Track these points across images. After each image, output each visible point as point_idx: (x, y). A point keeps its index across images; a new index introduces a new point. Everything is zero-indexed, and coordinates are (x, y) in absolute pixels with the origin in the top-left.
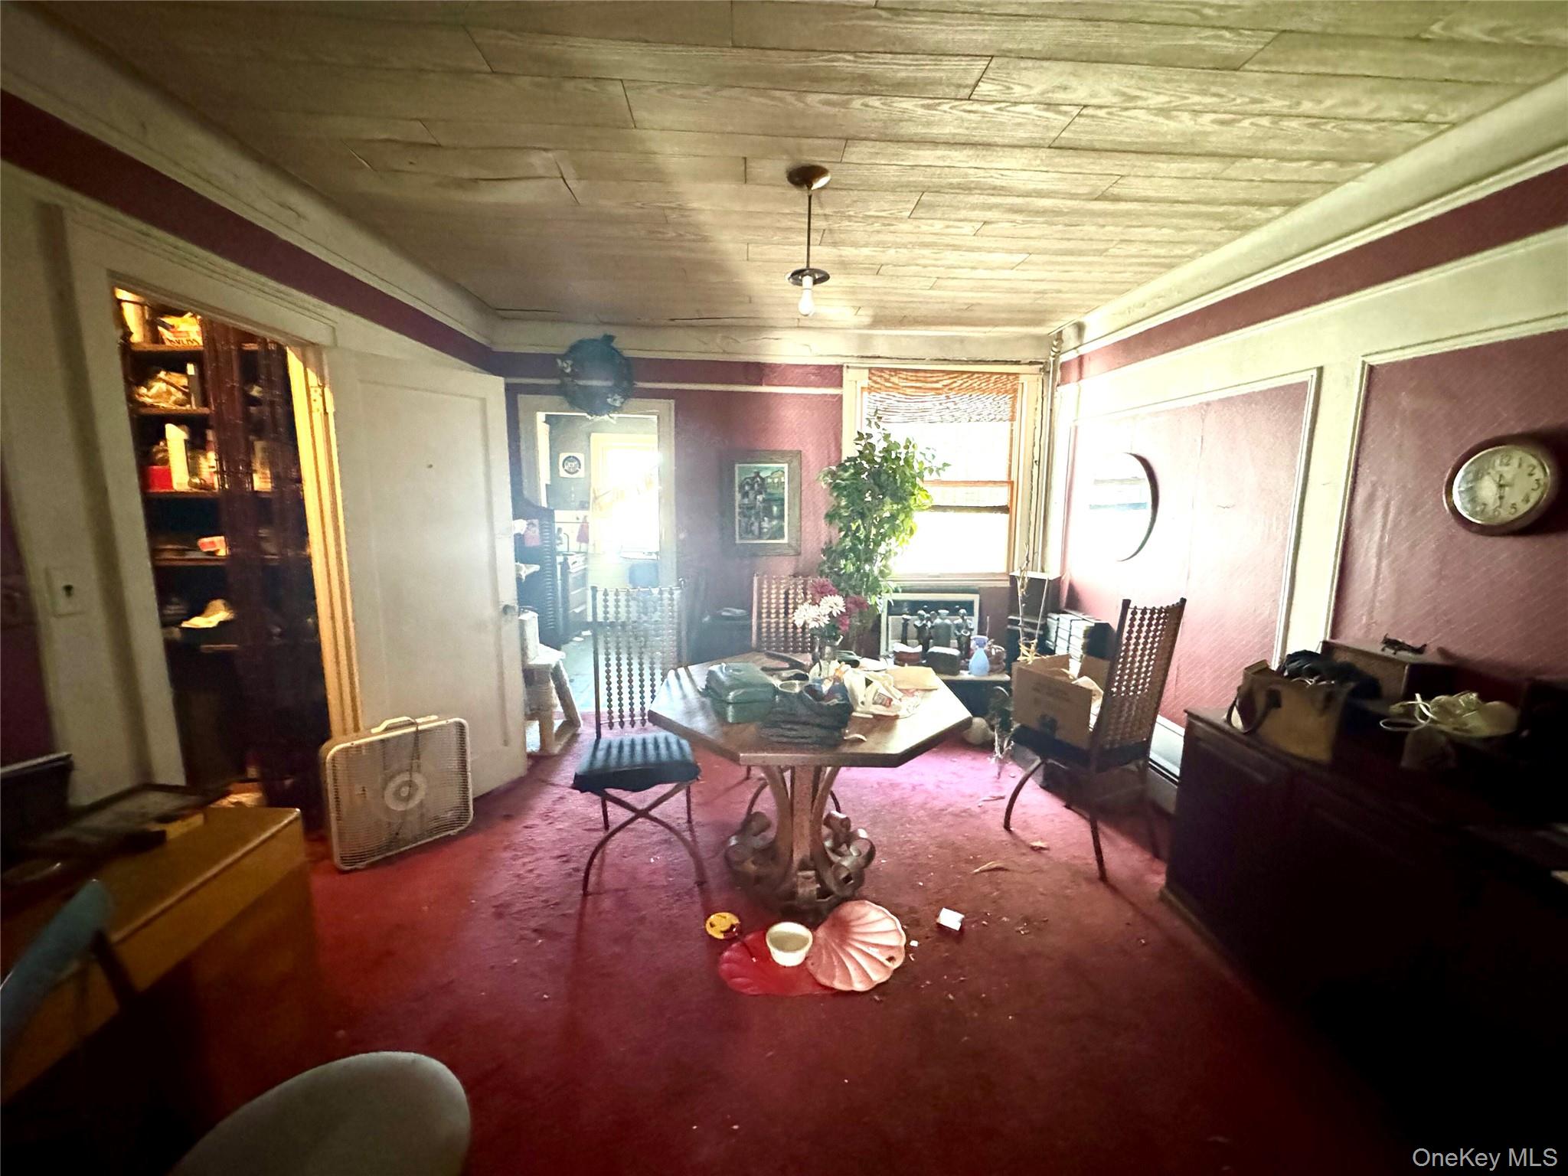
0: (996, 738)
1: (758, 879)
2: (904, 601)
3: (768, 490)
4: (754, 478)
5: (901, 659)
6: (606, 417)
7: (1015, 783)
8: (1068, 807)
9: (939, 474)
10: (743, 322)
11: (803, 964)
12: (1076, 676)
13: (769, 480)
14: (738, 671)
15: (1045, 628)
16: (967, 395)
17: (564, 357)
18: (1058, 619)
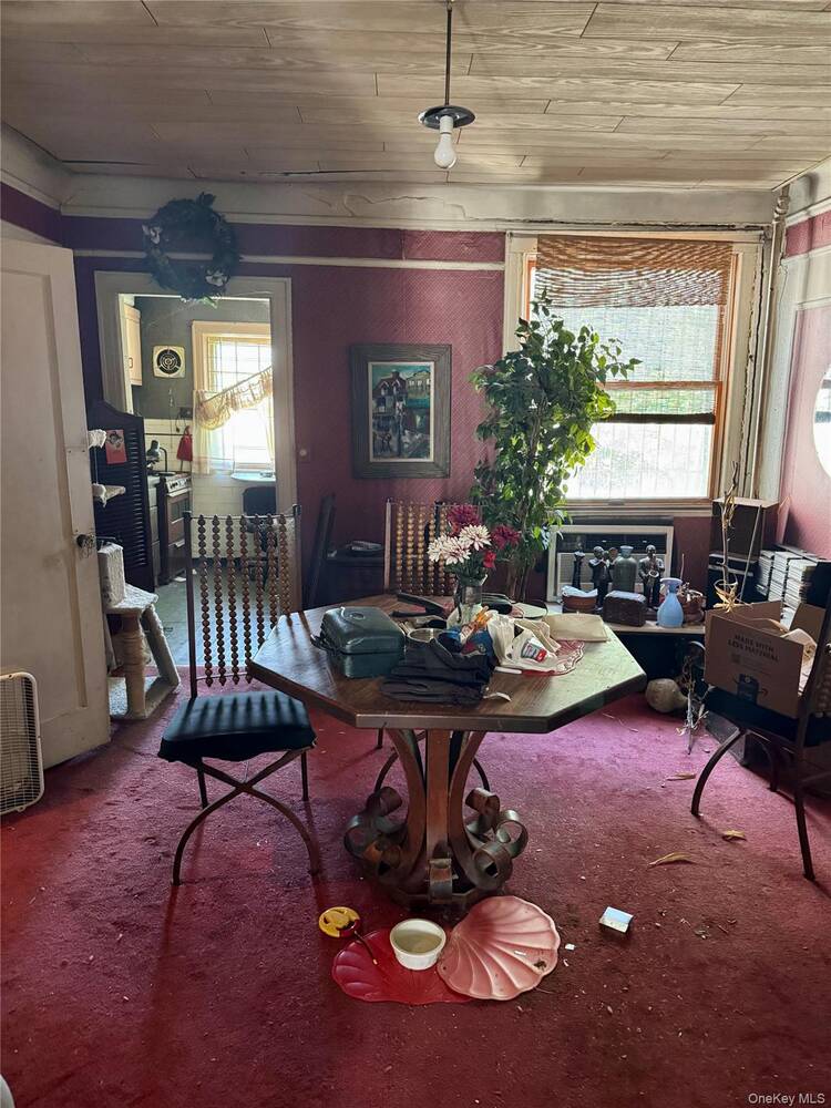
0: (689, 704)
1: (384, 868)
2: (576, 535)
3: (410, 396)
4: (393, 379)
5: (570, 605)
6: (205, 300)
7: (707, 759)
8: (773, 789)
9: (625, 375)
10: (374, 177)
11: (434, 967)
12: (788, 627)
13: (412, 383)
14: (361, 615)
15: (756, 569)
16: (664, 271)
17: (150, 223)
18: (773, 558)
